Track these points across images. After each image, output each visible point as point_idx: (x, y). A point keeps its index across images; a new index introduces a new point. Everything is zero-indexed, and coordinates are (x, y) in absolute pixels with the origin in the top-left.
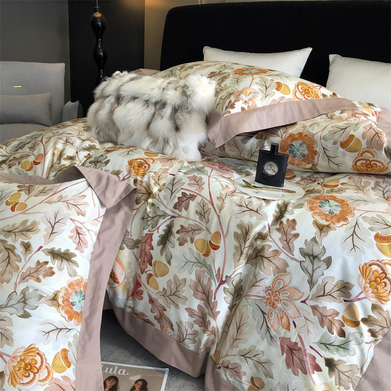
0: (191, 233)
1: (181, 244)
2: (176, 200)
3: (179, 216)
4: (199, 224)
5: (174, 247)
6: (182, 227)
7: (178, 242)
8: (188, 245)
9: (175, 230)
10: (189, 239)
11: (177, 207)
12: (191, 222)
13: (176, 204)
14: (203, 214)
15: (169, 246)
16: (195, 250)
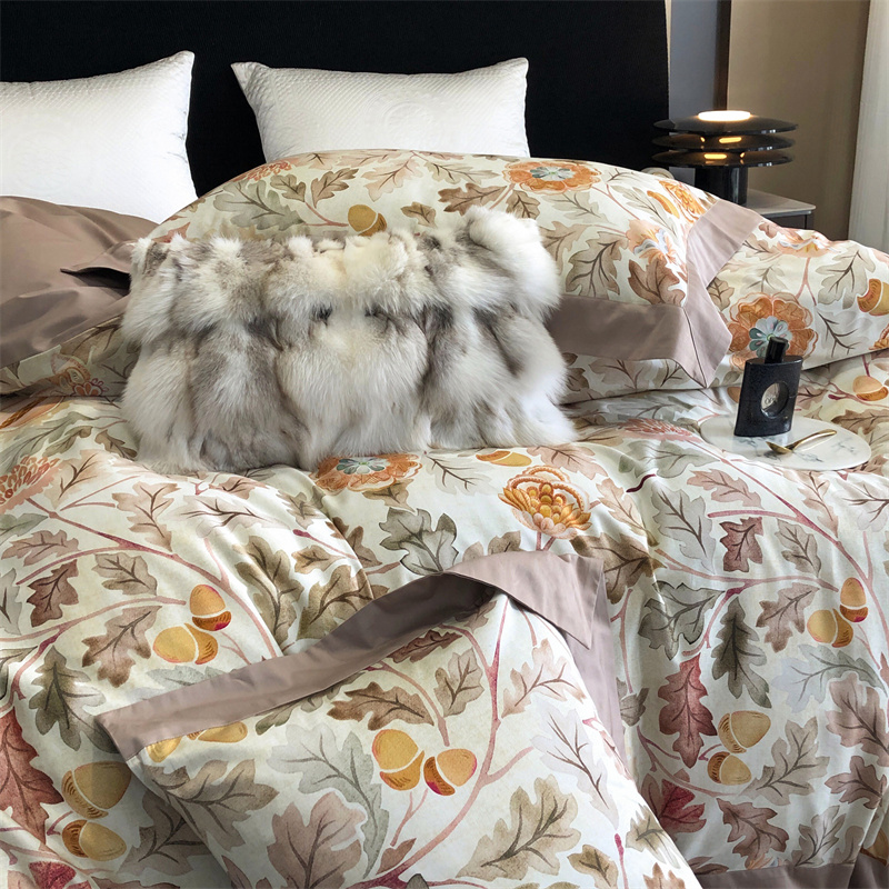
0: (791, 610)
1: (778, 647)
2: (722, 550)
3: (749, 583)
4: (800, 581)
5: (764, 662)
6: (766, 605)
7: (770, 645)
8: (796, 640)
9: (750, 621)
10: (791, 626)
11: (734, 564)
12: (782, 585)
13: (726, 557)
14: (803, 554)
15: (751, 666)
16: (815, 644)
